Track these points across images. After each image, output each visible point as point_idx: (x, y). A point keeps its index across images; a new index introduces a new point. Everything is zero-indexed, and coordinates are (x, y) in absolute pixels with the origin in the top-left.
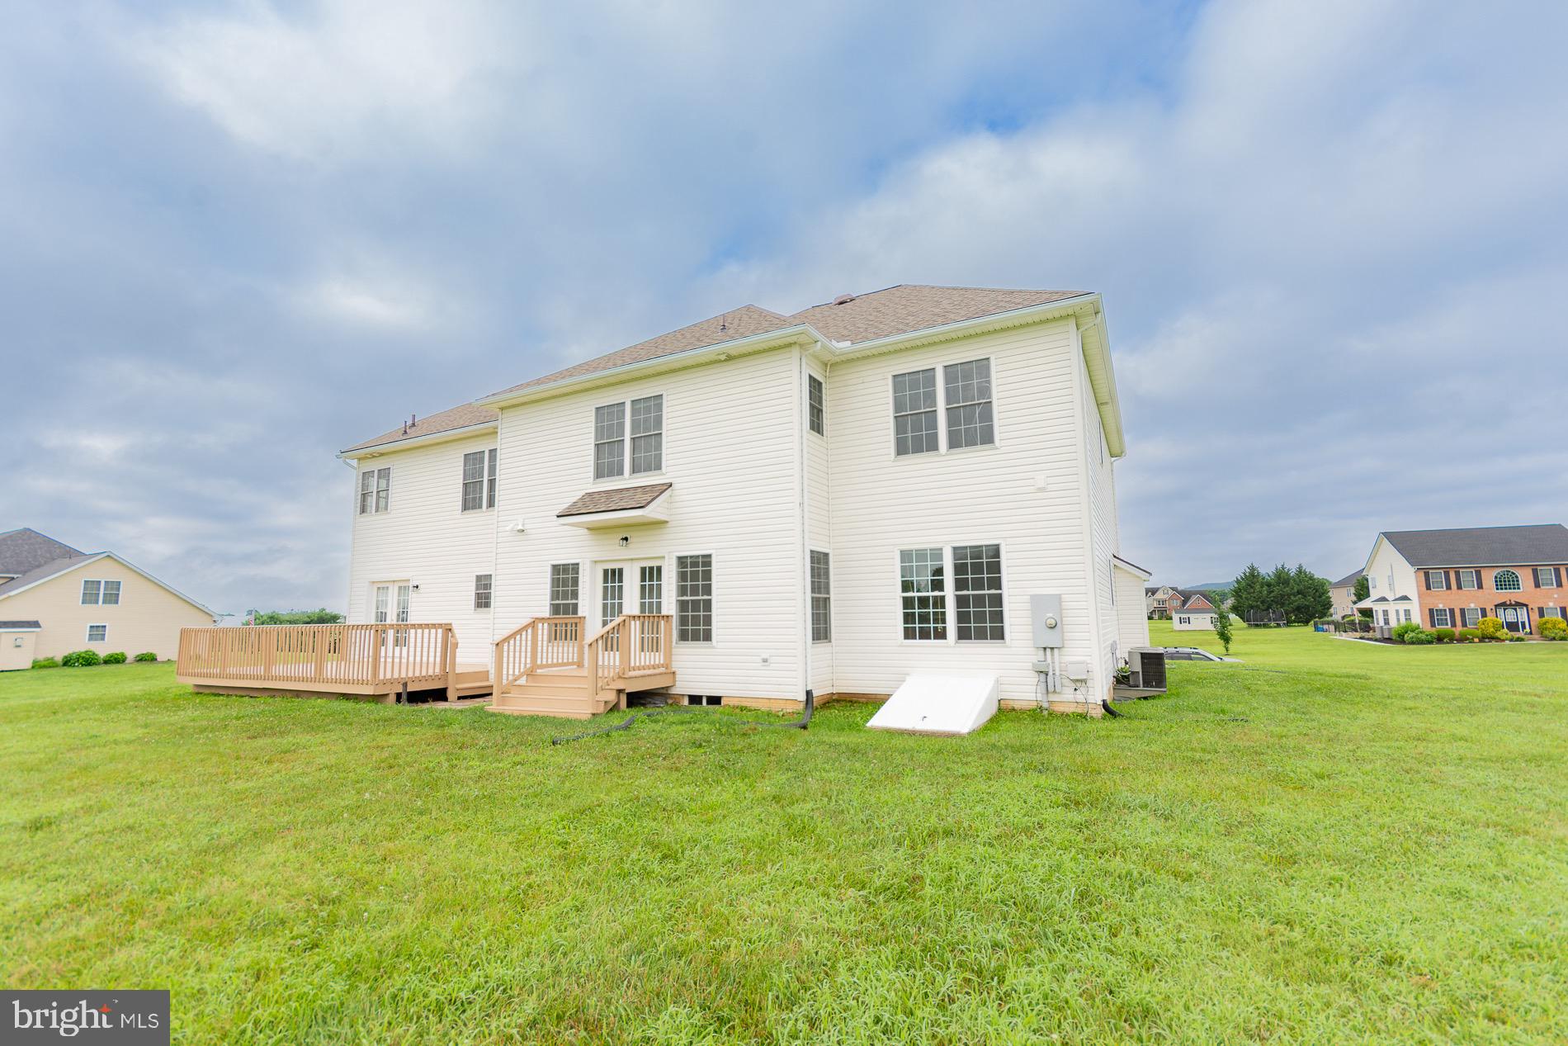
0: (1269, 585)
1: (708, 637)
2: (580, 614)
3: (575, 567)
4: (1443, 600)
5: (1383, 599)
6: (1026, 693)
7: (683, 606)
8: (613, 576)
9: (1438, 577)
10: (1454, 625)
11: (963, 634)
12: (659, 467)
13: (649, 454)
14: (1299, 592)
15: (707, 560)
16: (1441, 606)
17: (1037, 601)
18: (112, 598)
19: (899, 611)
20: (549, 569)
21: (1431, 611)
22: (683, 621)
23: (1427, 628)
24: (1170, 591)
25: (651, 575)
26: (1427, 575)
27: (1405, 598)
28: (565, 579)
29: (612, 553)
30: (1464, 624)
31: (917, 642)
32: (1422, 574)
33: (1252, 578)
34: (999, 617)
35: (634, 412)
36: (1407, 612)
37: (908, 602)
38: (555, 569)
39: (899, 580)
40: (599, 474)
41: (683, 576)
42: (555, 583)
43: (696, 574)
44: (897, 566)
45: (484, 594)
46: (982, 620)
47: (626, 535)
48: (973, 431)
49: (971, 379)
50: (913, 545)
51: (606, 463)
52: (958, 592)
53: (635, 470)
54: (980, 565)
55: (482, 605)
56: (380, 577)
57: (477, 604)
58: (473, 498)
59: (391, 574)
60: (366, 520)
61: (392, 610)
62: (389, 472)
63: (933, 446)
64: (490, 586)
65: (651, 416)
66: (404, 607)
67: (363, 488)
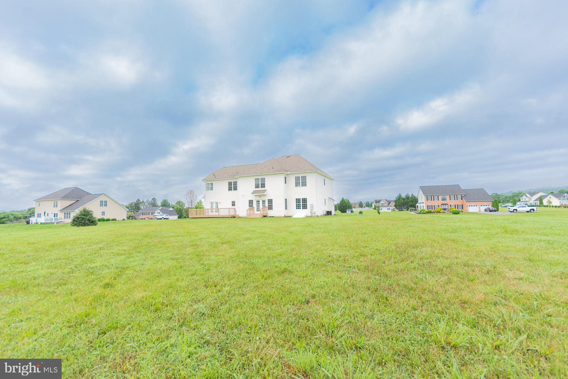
0: (404, 199)
1: (272, 209)
2: (254, 206)
3: (252, 200)
4: (430, 203)
5: (420, 203)
6: (309, 214)
7: (269, 205)
8: (258, 202)
9: (429, 198)
10: (432, 209)
11: (303, 208)
12: (265, 187)
13: (263, 186)
14: (411, 201)
15: (272, 200)
16: (430, 205)
17: (311, 204)
18: (106, 205)
19: (296, 206)
21: (428, 206)
22: (269, 207)
23: (427, 210)
24: (385, 201)
25: (264, 201)
26: (427, 197)
27: (423, 203)
28: (251, 202)
29: (258, 199)
30: (434, 209)
31: (298, 209)
32: (426, 197)
33: (400, 197)
34: (306, 206)
35: (261, 180)
36: (423, 206)
37: (297, 205)
38: (249, 201)
39: (295, 202)
40: (256, 188)
41: (268, 202)
42: (249, 202)
43: (270, 201)
44: (295, 200)
45: (233, 204)
46: (305, 207)
47: (260, 196)
48: (304, 184)
49: (304, 178)
50: (297, 198)
51: (257, 187)
52: (302, 203)
53: (261, 187)
54: (305, 200)
55: (234, 206)
56: (212, 201)
57: (232, 206)
58: (230, 189)
59: (214, 200)
60: (208, 191)
61: (214, 207)
62: (213, 184)
63: (300, 186)
64: (235, 203)
65: (263, 180)
66: (217, 206)
67: (207, 186)
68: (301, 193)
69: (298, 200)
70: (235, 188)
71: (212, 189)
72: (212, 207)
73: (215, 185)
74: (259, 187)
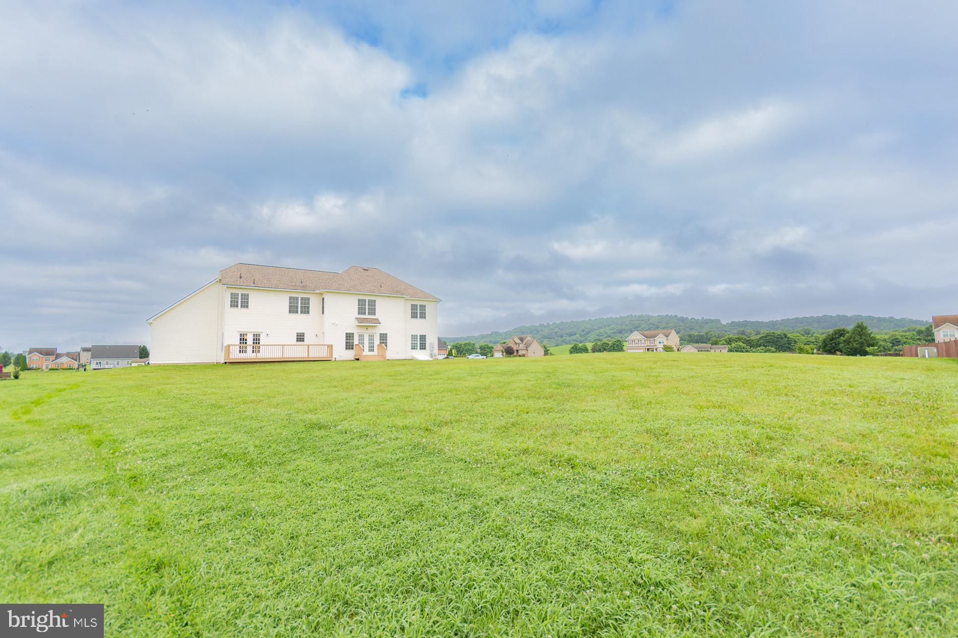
2: (354, 343)
3: (353, 334)
6: (428, 358)
8: (361, 337)
11: (420, 349)
12: (375, 314)
13: (372, 311)
15: (386, 334)
17: (430, 344)
19: (411, 345)
20: (345, 334)
25: (371, 338)
28: (349, 336)
29: (363, 331)
31: (413, 350)
34: (425, 346)
35: (369, 302)
37: (412, 343)
38: (347, 334)
39: (411, 339)
40: (359, 314)
41: (380, 337)
42: (346, 337)
43: (384, 338)
44: (411, 337)
45: (300, 338)
46: (423, 347)
47: (367, 328)
48: (423, 316)
49: (423, 307)
50: (414, 334)
51: (361, 311)
52: (421, 342)
53: (369, 314)
54: (423, 338)
55: (300, 341)
56: (244, 330)
57: (297, 341)
58: (293, 310)
59: (250, 329)
60: (234, 310)
61: (250, 341)
62: (248, 295)
63: (417, 317)
64: (304, 336)
65: (372, 303)
66: (257, 340)
67: (231, 298)
68: (419, 327)
69: (414, 337)
70: (306, 310)
71: (245, 305)
72: (243, 340)
73: (255, 299)
74: (365, 314)
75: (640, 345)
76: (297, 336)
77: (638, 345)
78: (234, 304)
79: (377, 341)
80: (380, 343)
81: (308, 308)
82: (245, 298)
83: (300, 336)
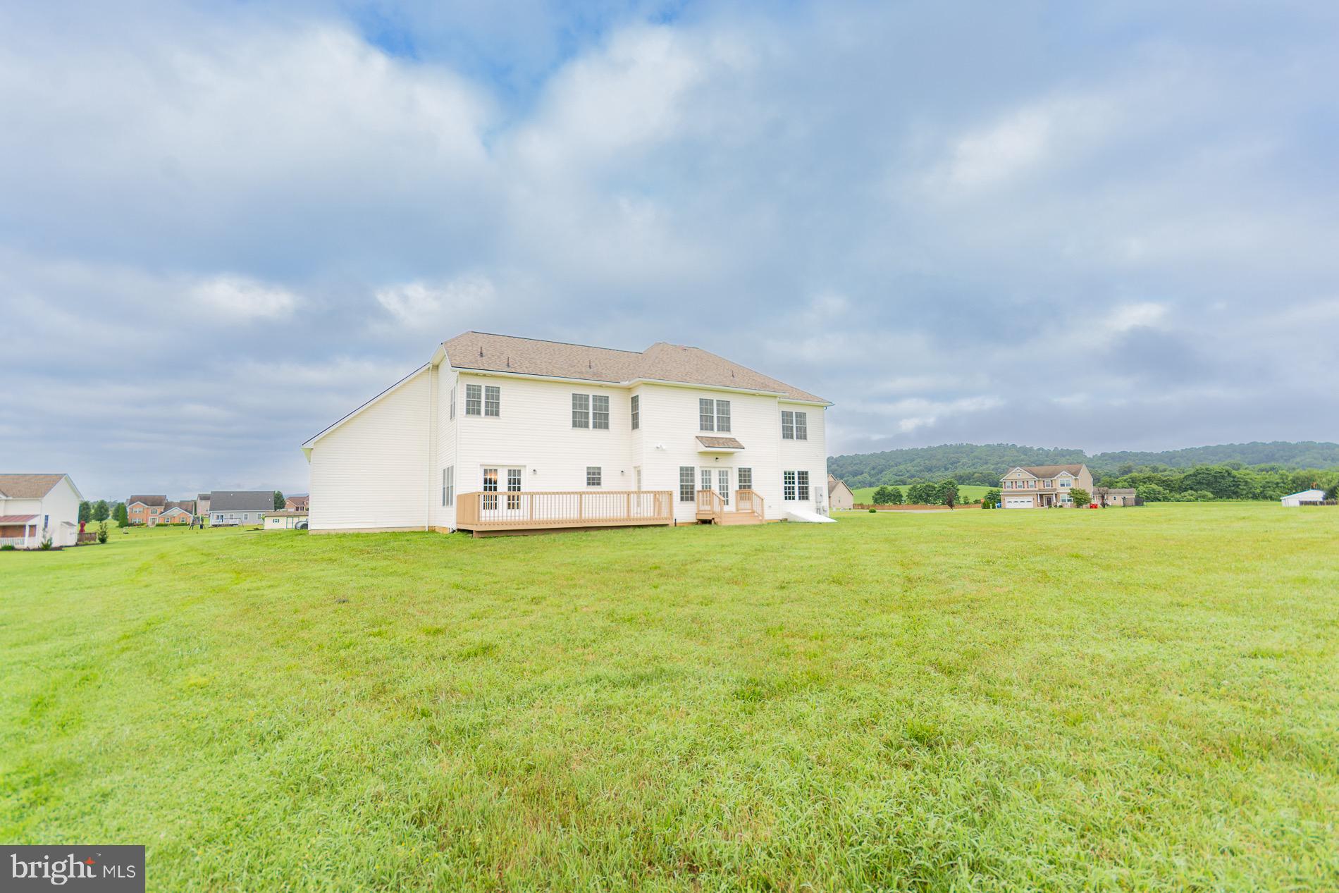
2: (695, 488)
3: (692, 469)
8: (706, 473)
11: (799, 498)
12: (728, 430)
13: (725, 425)
15: (749, 470)
17: (815, 488)
19: (783, 491)
20: (679, 469)
25: (723, 476)
28: (687, 473)
29: (709, 463)
31: (788, 501)
34: (807, 493)
35: (718, 405)
37: (786, 488)
38: (682, 469)
39: (784, 481)
40: (702, 428)
41: (740, 475)
42: (682, 475)
43: (745, 475)
44: (783, 476)
45: (594, 478)
46: (804, 495)
47: (717, 456)
48: (802, 436)
49: (802, 418)
50: (788, 469)
51: (706, 423)
52: (800, 486)
53: (718, 430)
54: (803, 476)
55: (594, 484)
56: (491, 461)
57: (589, 484)
58: (579, 421)
59: (503, 459)
60: (473, 419)
61: (503, 486)
62: (498, 390)
63: (792, 438)
64: (599, 474)
65: (724, 407)
66: (515, 484)
67: (468, 395)
68: (796, 455)
69: (789, 477)
70: (602, 422)
71: (493, 410)
72: (490, 485)
73: (512, 397)
74: (712, 429)
75: (1026, 489)
76: (589, 473)
77: (1022, 489)
78: (473, 409)
79: (734, 484)
80: (740, 487)
81: (607, 415)
82: (493, 394)
83: (594, 474)
